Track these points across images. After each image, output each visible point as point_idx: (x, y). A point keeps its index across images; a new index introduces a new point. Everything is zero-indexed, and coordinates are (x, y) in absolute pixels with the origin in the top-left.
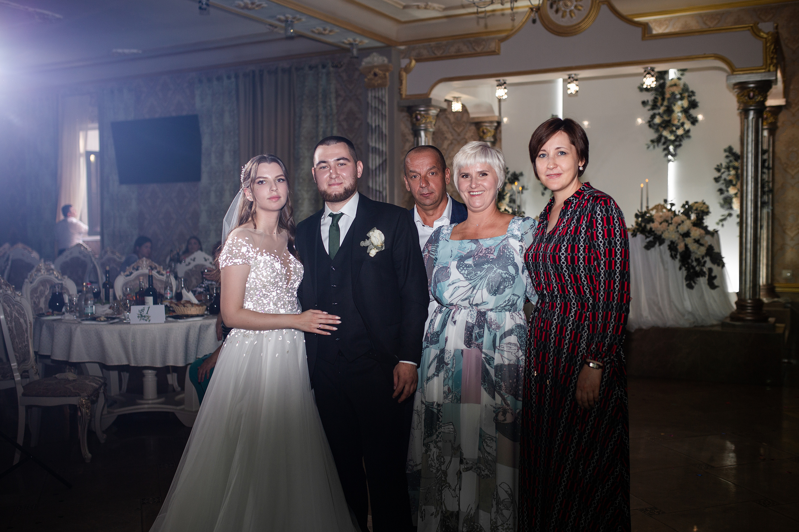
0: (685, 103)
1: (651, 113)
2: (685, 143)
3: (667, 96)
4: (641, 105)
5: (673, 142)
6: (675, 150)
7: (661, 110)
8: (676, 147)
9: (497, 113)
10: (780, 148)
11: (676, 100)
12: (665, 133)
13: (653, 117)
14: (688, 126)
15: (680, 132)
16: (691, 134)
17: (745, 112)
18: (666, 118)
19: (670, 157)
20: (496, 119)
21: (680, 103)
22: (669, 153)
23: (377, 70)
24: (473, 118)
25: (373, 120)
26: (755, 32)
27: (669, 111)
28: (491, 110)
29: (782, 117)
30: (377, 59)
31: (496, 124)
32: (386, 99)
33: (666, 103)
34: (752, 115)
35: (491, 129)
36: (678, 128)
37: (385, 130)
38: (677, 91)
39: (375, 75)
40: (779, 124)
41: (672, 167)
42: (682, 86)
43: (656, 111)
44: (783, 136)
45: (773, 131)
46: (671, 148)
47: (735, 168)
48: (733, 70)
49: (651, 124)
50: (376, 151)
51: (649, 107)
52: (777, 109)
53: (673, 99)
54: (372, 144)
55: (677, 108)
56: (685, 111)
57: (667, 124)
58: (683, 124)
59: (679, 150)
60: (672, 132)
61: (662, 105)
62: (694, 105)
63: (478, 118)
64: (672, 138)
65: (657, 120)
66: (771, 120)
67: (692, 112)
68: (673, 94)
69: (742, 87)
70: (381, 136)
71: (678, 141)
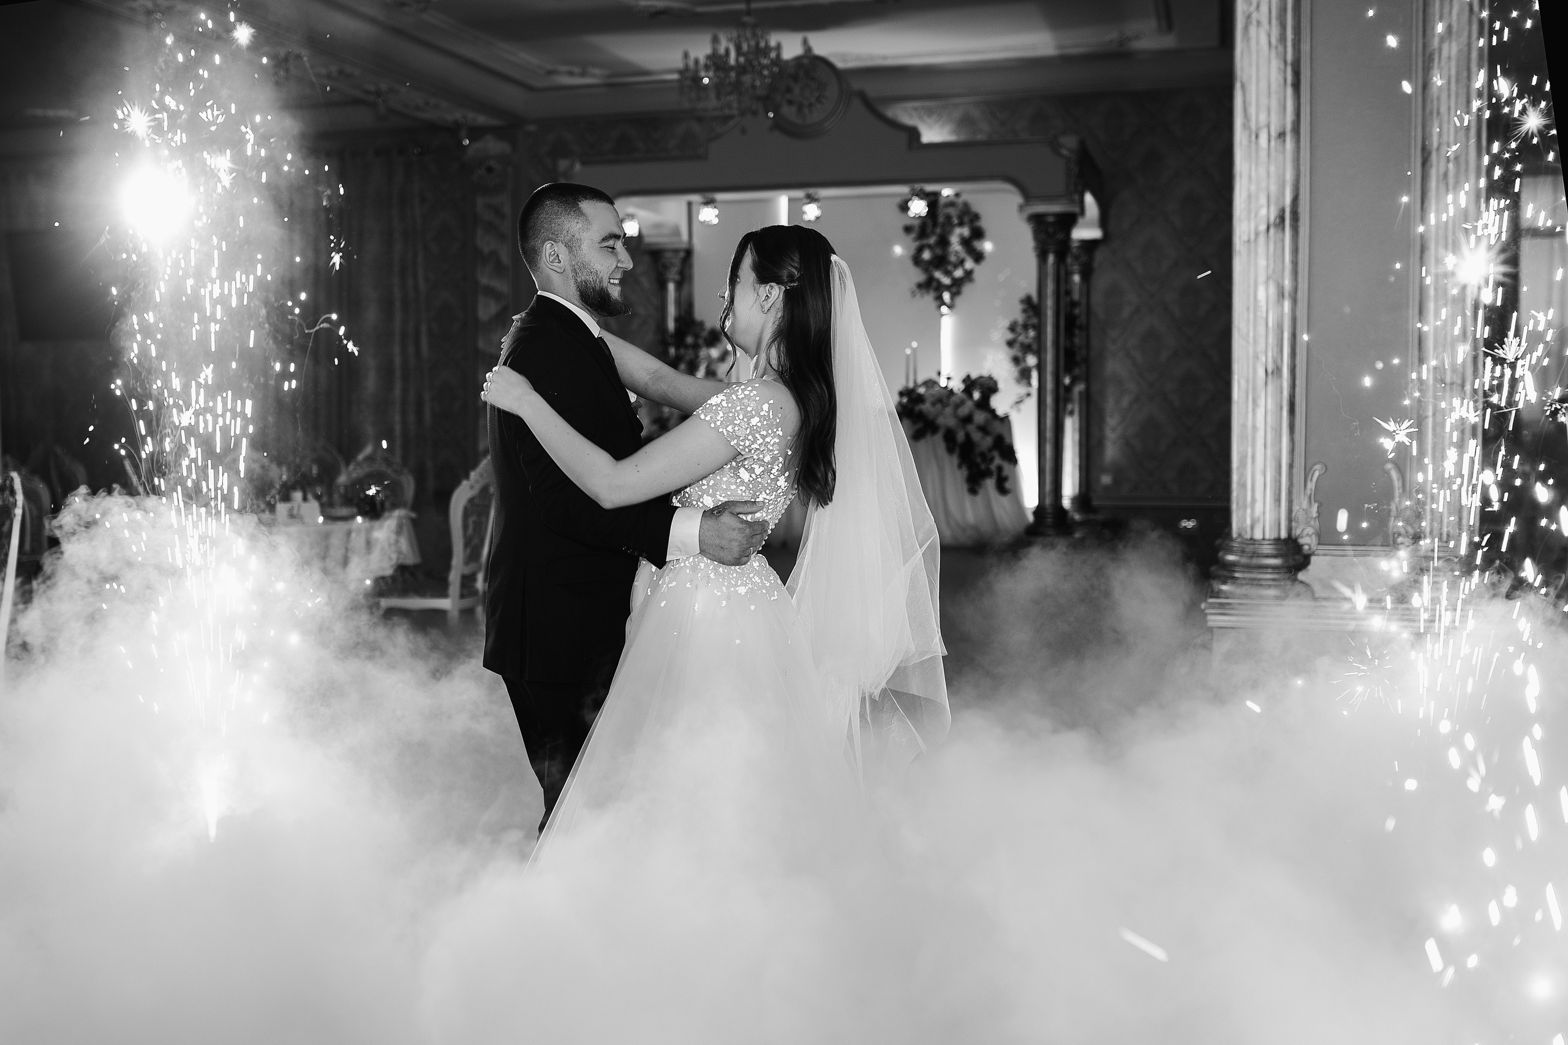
0: (966, 231)
1: (917, 244)
2: (967, 289)
3: (941, 219)
4: (901, 232)
5: (948, 288)
6: (952, 298)
7: (932, 240)
8: (954, 296)
9: (685, 237)
10: (1097, 298)
11: (953, 226)
12: (938, 275)
13: (920, 250)
14: (969, 264)
15: (958, 273)
16: (976, 276)
17: (1042, 256)
18: (939, 251)
19: (944, 309)
20: (684, 246)
21: (958, 231)
22: (944, 303)
23: (493, 163)
24: (649, 244)
25: (485, 242)
26: (1054, 146)
27: (944, 242)
28: (676, 232)
29: (1099, 256)
30: (493, 146)
31: (682, 254)
32: (507, 210)
33: (938, 230)
34: (1051, 259)
35: (677, 261)
36: (956, 266)
37: (505, 258)
38: (952, 211)
39: (490, 170)
40: (1096, 264)
41: (948, 322)
42: (960, 206)
43: (925, 242)
44: (1102, 281)
45: (1086, 275)
46: (946, 296)
47: (1034, 327)
48: (1028, 196)
49: (917, 260)
50: (490, 292)
51: (913, 235)
52: (1089, 246)
53: (948, 225)
54: (484, 280)
55: (955, 240)
56: (966, 243)
57: (941, 261)
58: (962, 262)
59: (959, 300)
60: (948, 273)
61: (933, 233)
62: (978, 234)
63: (657, 244)
64: (946, 281)
65: (926, 255)
66: (1084, 259)
67: (977, 244)
68: (949, 218)
69: (1037, 221)
70: (499, 269)
71: (956, 287)
